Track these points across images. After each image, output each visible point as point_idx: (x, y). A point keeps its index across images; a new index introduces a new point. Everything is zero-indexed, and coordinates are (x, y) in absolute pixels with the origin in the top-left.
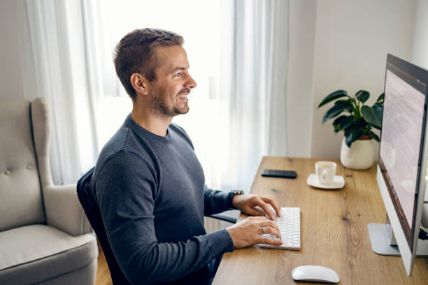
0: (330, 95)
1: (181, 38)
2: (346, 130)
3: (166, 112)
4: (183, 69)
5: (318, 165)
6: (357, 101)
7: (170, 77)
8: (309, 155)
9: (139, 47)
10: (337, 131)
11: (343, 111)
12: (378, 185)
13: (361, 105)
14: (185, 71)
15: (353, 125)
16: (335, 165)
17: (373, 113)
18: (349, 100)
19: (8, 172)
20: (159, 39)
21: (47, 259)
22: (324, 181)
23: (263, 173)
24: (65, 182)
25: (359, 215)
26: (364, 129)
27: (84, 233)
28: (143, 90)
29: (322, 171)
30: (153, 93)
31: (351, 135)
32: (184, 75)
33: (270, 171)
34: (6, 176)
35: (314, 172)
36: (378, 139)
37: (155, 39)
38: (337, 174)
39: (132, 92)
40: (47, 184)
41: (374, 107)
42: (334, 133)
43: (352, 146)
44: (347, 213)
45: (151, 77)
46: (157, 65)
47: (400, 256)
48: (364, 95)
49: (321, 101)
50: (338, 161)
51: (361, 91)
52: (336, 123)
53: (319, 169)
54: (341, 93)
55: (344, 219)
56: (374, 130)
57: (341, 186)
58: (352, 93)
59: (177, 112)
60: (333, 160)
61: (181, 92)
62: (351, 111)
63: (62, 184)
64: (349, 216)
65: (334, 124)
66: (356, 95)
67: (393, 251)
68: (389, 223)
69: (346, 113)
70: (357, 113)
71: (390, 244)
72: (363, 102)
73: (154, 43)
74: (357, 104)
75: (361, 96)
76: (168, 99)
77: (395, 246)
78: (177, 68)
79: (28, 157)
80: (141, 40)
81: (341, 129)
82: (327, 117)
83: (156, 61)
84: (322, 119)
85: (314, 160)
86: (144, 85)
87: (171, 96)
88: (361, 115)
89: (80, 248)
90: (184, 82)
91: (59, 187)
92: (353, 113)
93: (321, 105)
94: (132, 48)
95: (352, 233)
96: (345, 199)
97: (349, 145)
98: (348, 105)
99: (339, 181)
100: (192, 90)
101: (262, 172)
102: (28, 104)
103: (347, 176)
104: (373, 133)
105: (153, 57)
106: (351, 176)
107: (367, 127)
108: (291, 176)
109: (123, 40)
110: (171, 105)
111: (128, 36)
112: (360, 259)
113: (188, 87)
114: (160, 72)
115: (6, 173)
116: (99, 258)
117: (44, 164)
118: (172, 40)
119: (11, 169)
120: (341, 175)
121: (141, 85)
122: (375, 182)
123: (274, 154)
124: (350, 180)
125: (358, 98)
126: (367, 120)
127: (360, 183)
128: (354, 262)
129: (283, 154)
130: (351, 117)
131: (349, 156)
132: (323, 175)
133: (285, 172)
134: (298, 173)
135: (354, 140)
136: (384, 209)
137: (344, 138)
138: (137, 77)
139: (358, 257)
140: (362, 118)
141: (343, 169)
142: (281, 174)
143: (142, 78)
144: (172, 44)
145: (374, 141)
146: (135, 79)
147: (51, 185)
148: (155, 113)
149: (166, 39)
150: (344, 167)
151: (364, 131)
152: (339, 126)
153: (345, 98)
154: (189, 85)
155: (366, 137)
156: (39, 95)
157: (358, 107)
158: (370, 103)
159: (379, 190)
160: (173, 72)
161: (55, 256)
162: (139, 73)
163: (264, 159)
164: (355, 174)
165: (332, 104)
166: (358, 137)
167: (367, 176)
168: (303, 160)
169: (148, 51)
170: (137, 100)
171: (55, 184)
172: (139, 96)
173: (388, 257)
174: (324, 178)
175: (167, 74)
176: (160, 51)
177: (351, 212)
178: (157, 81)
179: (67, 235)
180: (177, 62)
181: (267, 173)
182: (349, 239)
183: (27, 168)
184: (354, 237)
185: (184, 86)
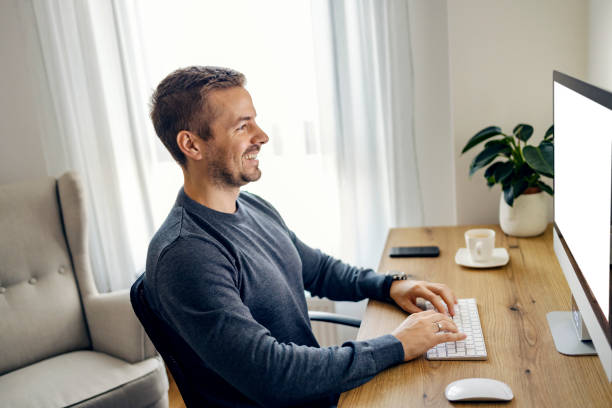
0: (477, 135)
1: (242, 75)
2: (504, 183)
3: (229, 180)
4: (248, 118)
5: (469, 235)
6: (516, 140)
7: (231, 132)
8: (453, 221)
9: (184, 94)
10: (491, 184)
11: (497, 155)
12: (556, 257)
13: (522, 145)
14: (251, 121)
15: (513, 174)
16: (492, 233)
17: (541, 156)
18: (504, 140)
19: (34, 280)
20: (211, 81)
21: (99, 398)
22: (479, 258)
23: (392, 253)
24: (113, 288)
25: (534, 302)
26: (530, 178)
27: (147, 358)
28: (196, 154)
29: (475, 244)
30: (209, 155)
31: (512, 189)
32: (251, 128)
33: (401, 249)
34: (32, 287)
35: (463, 245)
36: (551, 192)
37: (205, 81)
38: (497, 246)
39: (180, 157)
40: (88, 293)
41: (541, 146)
42: (487, 188)
43: (514, 204)
44: (516, 300)
45: (206, 134)
46: (213, 118)
47: (596, 355)
48: (525, 131)
49: (464, 144)
50: (497, 227)
51: (521, 125)
52: (488, 174)
53: (470, 240)
54: (492, 131)
55: (513, 309)
56: (544, 179)
57: (504, 263)
58: (507, 130)
59: (245, 179)
60: (489, 227)
61: (249, 151)
62: (508, 155)
63: (110, 291)
64: (518, 305)
65: (486, 175)
66: (514, 131)
67: (586, 350)
68: (577, 309)
69: (502, 158)
70: (518, 156)
71: (580, 339)
72: (525, 140)
73: (205, 87)
74: (517, 144)
75: (521, 132)
76: (232, 162)
77: (588, 342)
78: (241, 119)
79: (59, 257)
80: (187, 84)
81: (497, 181)
82: (475, 166)
83: (210, 112)
84: (468, 170)
85: (462, 229)
86: (197, 146)
87: (234, 158)
88: (524, 159)
89: (143, 379)
90: (250, 137)
91: (105, 296)
92: (512, 157)
93: (466, 150)
94: (175, 96)
95: (526, 328)
96: (512, 279)
97: (510, 202)
98: (504, 146)
99: (501, 255)
100: (263, 147)
101: (390, 252)
102: (54, 183)
103: (511, 247)
104: (542, 183)
105: (205, 107)
106: (517, 247)
107: (534, 175)
108: (432, 253)
109: (161, 86)
110: (235, 170)
111: (168, 80)
112: (540, 364)
113: (257, 142)
114: (217, 127)
115: (30, 282)
116: (170, 391)
117: (82, 264)
118: (229, 80)
119: (37, 276)
120: (501, 246)
121: (192, 146)
122: (552, 253)
123: (404, 224)
124: (516, 253)
125: (517, 136)
126: (533, 166)
127: (531, 256)
128: (532, 369)
129: (418, 223)
130: (509, 163)
131: (512, 218)
132: (478, 248)
133: (422, 248)
134: (442, 248)
135: (516, 195)
136: (568, 291)
137: (503, 194)
138: (185, 137)
139: (537, 362)
140: (526, 164)
141: (504, 238)
142: (417, 252)
143: (193, 137)
144: (230, 86)
145: (545, 193)
146: (183, 139)
147: (95, 294)
148: (216, 183)
149: (221, 80)
150: (507, 235)
151: (531, 182)
152: (493, 177)
153: (499, 138)
154: (258, 140)
155: (534, 189)
156: (67, 169)
157: (518, 148)
158: (535, 141)
159: (558, 263)
160: (236, 124)
161: (109, 394)
162: (187, 130)
163: (392, 232)
164: (523, 243)
165: (480, 147)
166: (522, 190)
167: (539, 244)
168: (446, 230)
169: (197, 97)
170: (189, 168)
171: (100, 292)
172: (191, 162)
173: (580, 358)
174: (479, 252)
175: (227, 129)
176: (215, 98)
177: (521, 297)
178: (214, 139)
179: (123, 362)
180: (240, 110)
181: (397, 253)
182: (522, 337)
183: (60, 272)
184: (529, 335)
185: (252, 141)
